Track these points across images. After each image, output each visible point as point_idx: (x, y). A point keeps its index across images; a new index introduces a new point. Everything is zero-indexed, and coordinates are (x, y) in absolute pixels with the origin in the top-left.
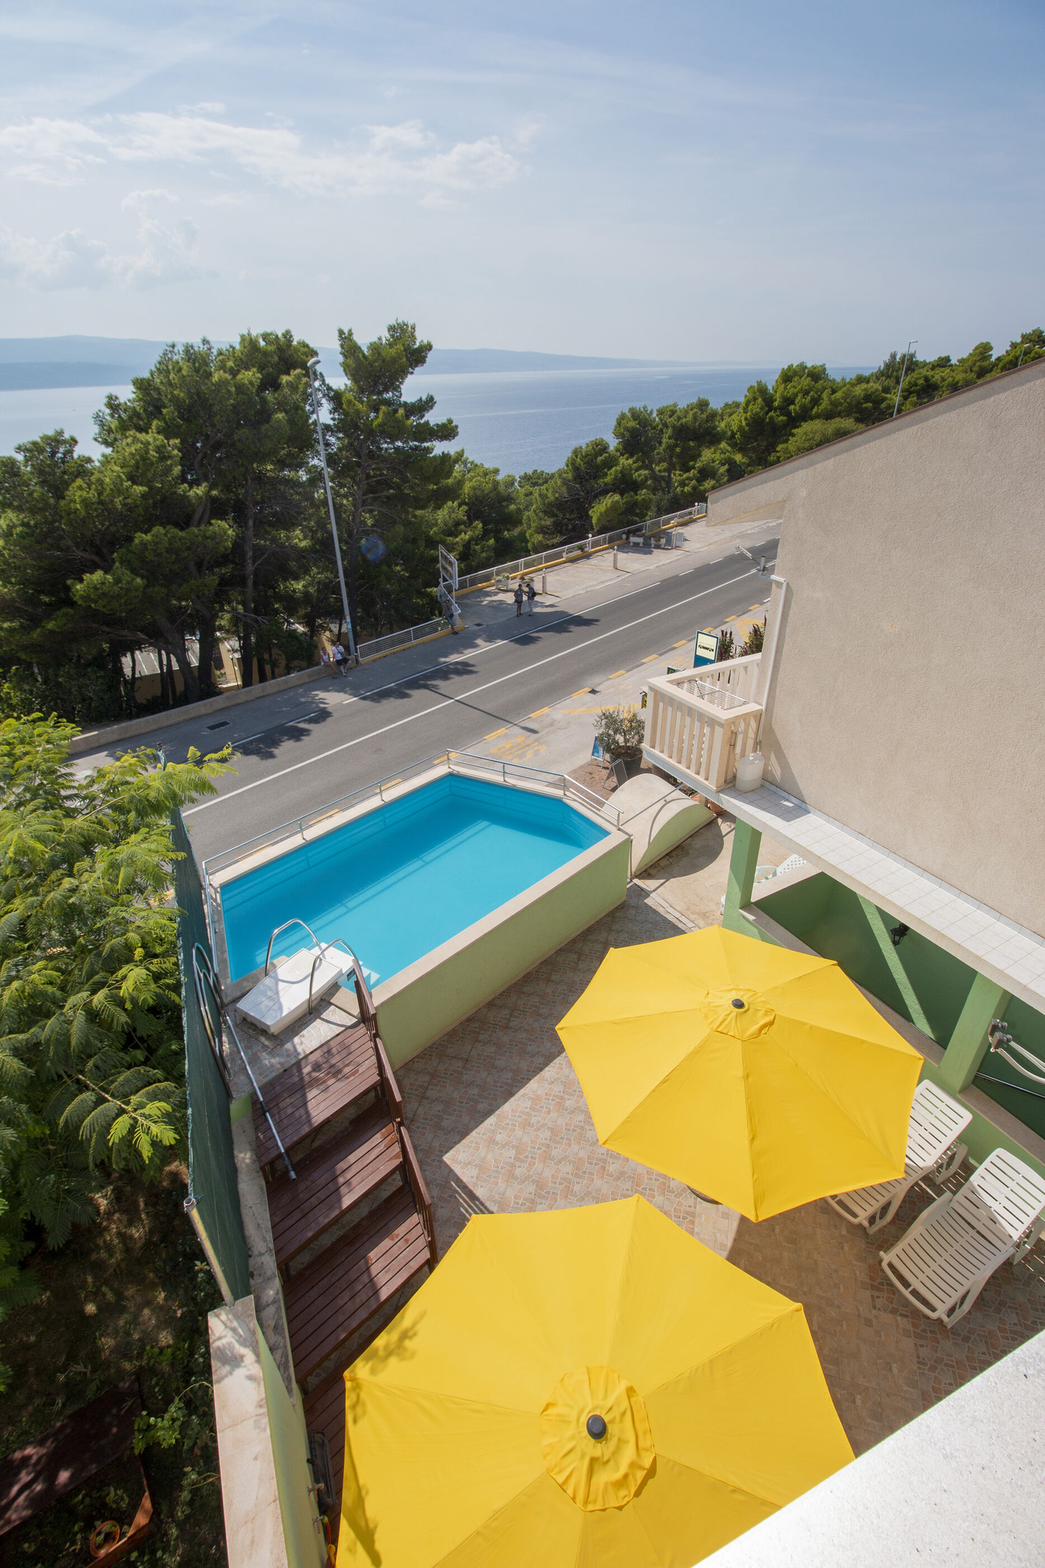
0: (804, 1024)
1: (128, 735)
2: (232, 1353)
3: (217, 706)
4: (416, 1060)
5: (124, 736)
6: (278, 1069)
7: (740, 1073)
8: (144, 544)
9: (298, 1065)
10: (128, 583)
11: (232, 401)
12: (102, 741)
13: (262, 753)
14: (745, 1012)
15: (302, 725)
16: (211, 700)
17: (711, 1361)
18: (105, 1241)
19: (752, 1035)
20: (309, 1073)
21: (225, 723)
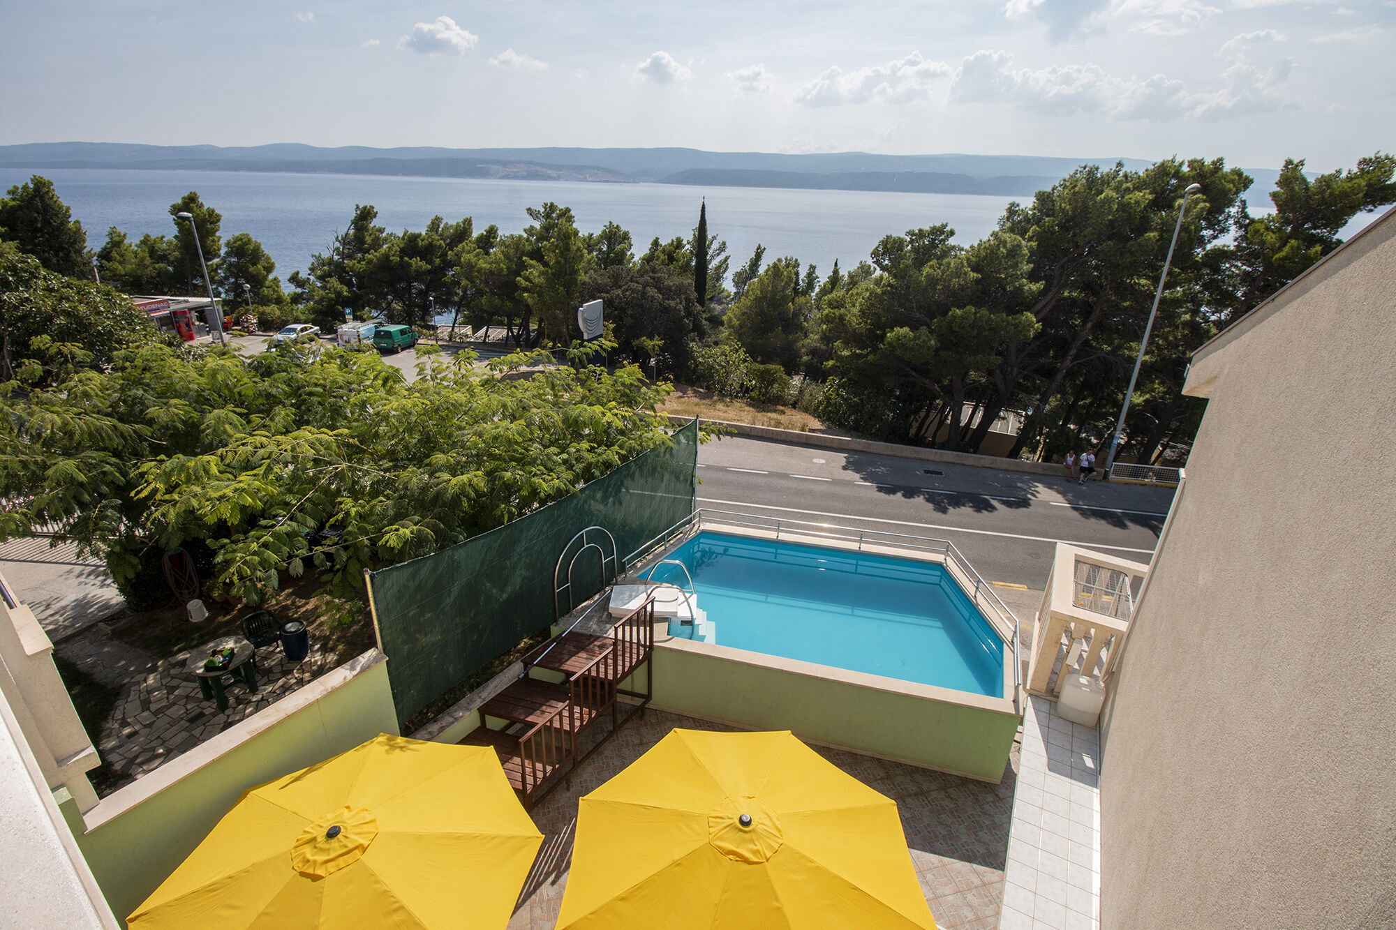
1: (869, 450)
3: (946, 459)
5: (866, 449)
6: (590, 631)
7: (677, 857)
8: (954, 317)
9: (597, 638)
10: (924, 341)
12: (850, 447)
13: (940, 506)
14: (741, 831)
15: (995, 503)
16: (943, 451)
19: (720, 848)
20: (595, 645)
21: (941, 473)
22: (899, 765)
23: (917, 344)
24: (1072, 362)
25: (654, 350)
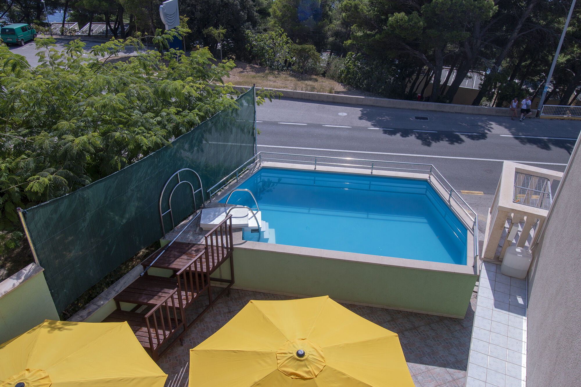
1: (377, 105)
3: (430, 108)
5: (375, 104)
6: (188, 241)
7: (257, 380)
9: (194, 245)
10: (415, 23)
12: (364, 103)
13: (426, 141)
15: (463, 137)
16: (428, 103)
19: (285, 372)
20: (193, 250)
21: (427, 119)
22: (400, 312)
23: (410, 25)
24: (518, 34)
25: (219, 37)
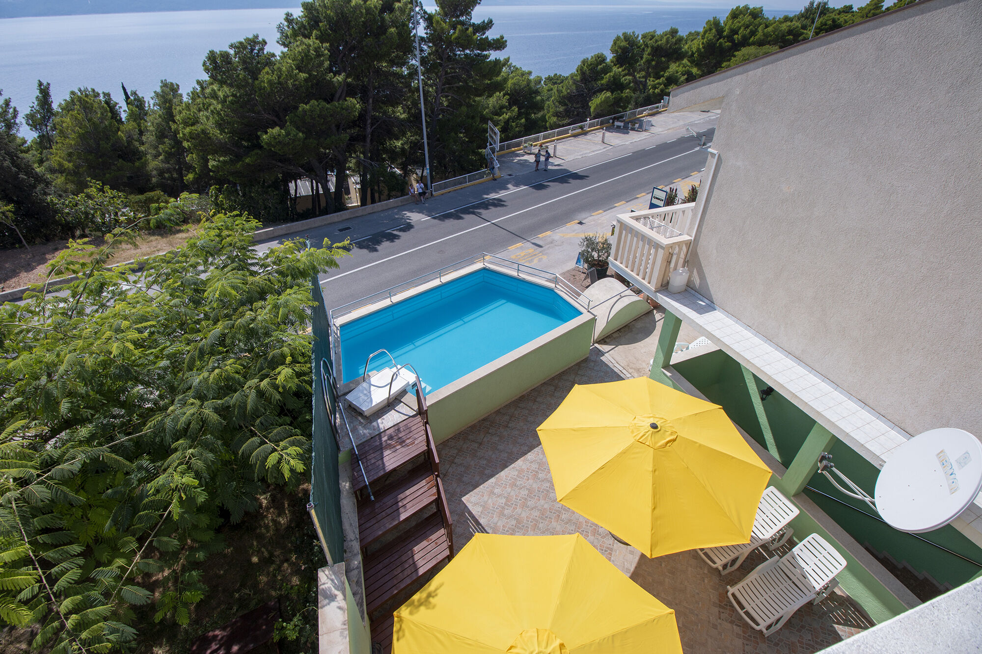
0: (696, 443)
1: (291, 231)
2: (330, 593)
4: (450, 440)
5: (288, 232)
6: (367, 436)
7: (651, 469)
8: (304, 111)
9: (380, 435)
10: (294, 135)
11: (363, 19)
12: (276, 234)
13: (370, 248)
14: (658, 431)
15: (395, 232)
17: (613, 636)
18: (264, 523)
19: (661, 446)
20: (386, 441)
21: (348, 228)
